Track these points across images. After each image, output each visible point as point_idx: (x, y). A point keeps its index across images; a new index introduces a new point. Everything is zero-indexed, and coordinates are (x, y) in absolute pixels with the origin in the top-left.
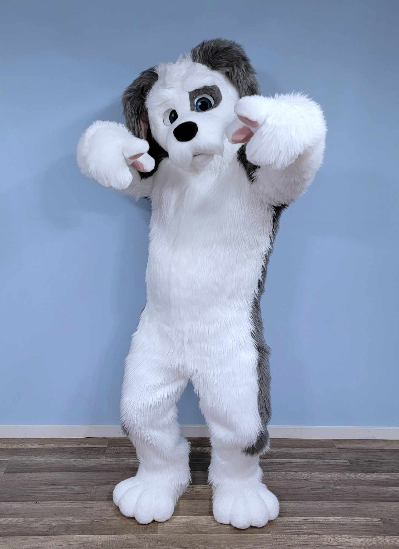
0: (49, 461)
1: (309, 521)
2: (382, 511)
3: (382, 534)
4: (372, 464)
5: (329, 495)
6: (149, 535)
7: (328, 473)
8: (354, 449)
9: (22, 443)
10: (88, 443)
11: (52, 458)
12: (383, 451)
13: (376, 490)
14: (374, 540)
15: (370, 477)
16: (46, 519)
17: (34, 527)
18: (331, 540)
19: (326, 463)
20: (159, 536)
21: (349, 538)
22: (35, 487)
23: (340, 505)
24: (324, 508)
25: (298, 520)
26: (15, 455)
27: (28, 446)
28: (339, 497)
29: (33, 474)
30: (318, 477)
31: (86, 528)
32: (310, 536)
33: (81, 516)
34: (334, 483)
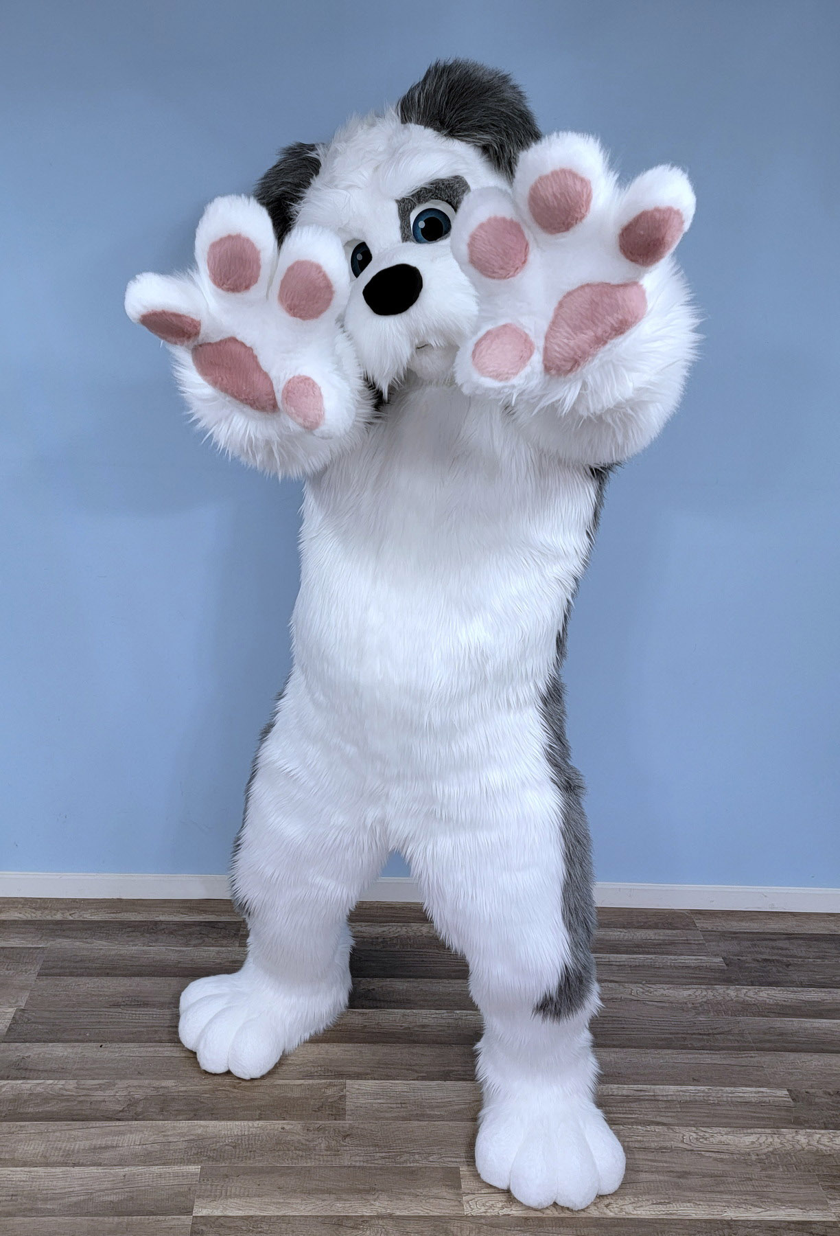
0: (126, 952)
1: (647, 1094)
2: (790, 1074)
3: (792, 1126)
4: (768, 968)
5: (685, 1036)
6: (327, 1122)
7: (684, 987)
9: (72, 908)
10: (205, 912)
11: (133, 945)
13: (778, 1025)
14: (776, 1140)
16: (122, 1084)
17: (96, 1101)
18: (691, 1138)
20: (347, 1125)
22: (98, 1009)
23: (707, 1058)
24: (677, 1065)
25: (625, 1092)
26: (59, 936)
27: (85, 916)
28: (706, 1040)
29: (96, 979)
31: (203, 1105)
32: (649, 1128)
34: (695, 1008)
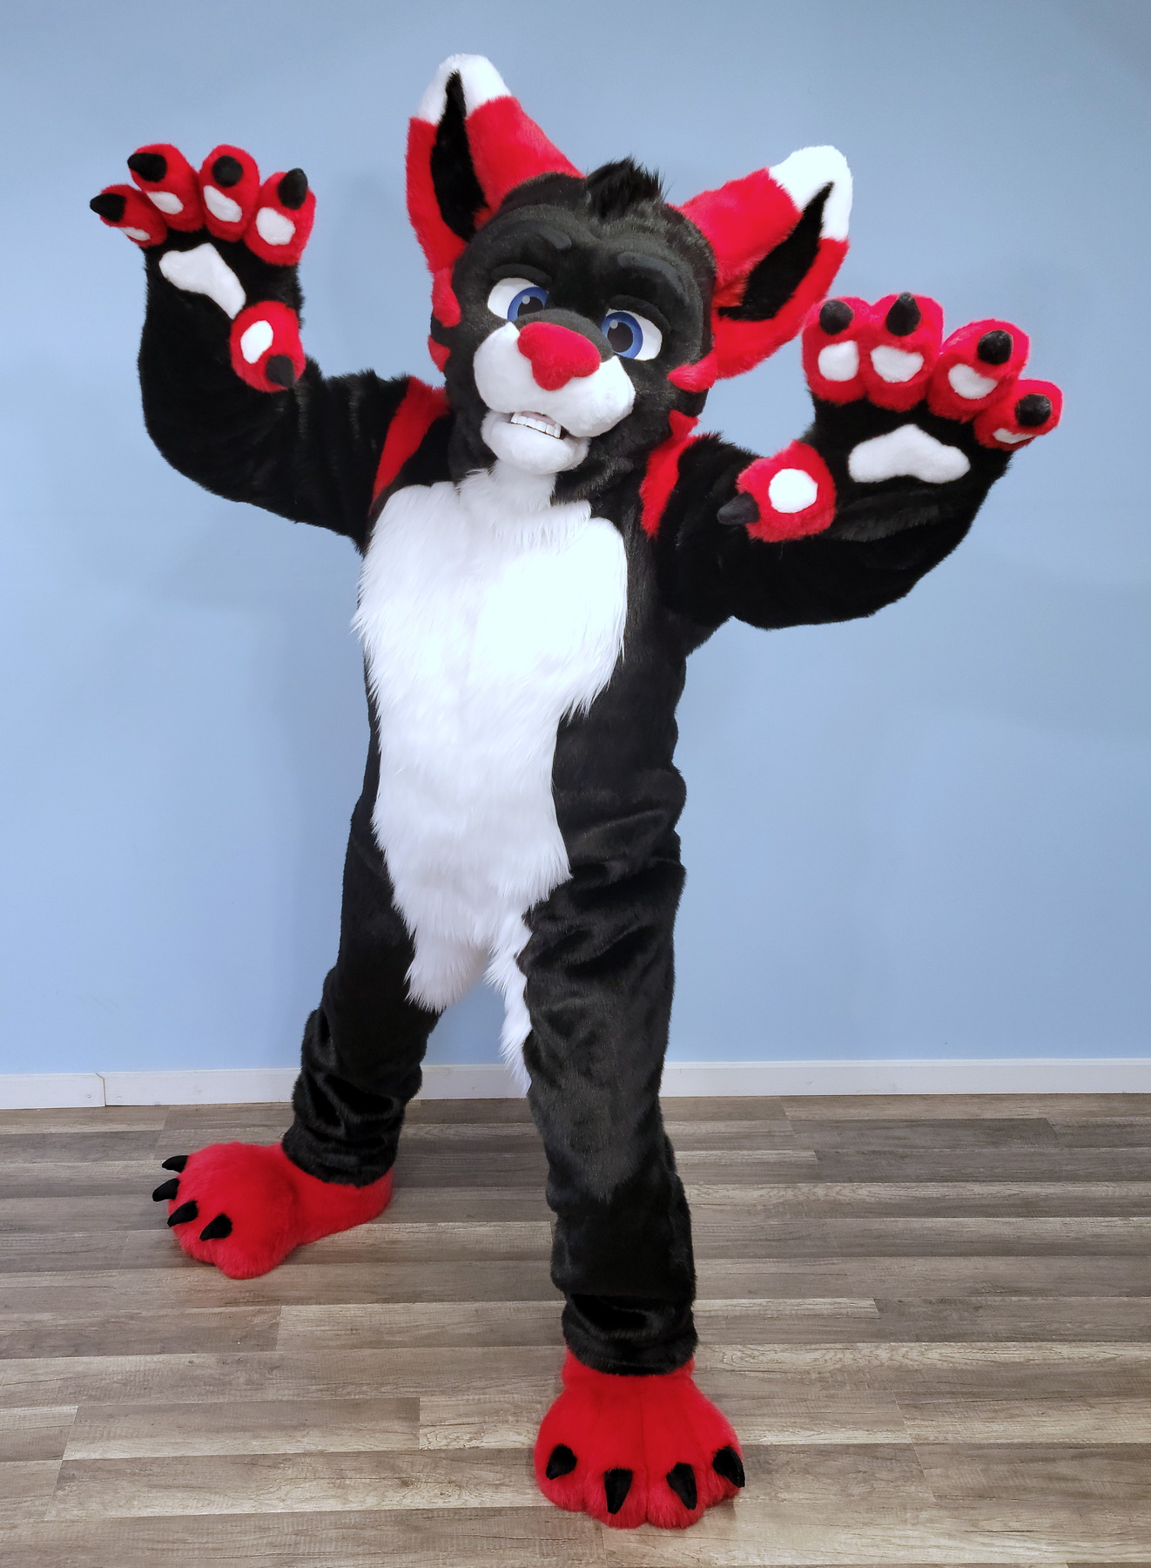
8: (837, 1122)
12: (915, 1126)
15: (866, 1193)
19: (752, 1161)
21: (782, 1351)
30: (725, 1197)
33: (75, 1309)
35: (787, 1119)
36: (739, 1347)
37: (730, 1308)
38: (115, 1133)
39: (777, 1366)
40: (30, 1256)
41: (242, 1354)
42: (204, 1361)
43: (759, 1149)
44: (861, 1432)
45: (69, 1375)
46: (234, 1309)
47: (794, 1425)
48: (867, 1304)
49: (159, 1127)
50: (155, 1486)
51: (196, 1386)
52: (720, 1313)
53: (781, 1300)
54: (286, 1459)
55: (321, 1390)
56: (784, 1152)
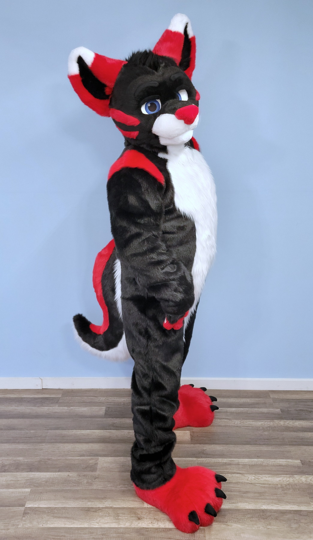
8: (288, 399)
15: (298, 424)
19: (259, 412)
21: (268, 477)
30: (249, 424)
33: (30, 456)
35: (271, 398)
36: (254, 475)
37: (250, 462)
38: (45, 398)
39: (267, 482)
40: (16, 438)
41: (85, 473)
42: (73, 475)
43: (261, 408)
44: (295, 506)
45: (27, 479)
46: (83, 458)
47: (272, 503)
48: (297, 462)
49: (60, 396)
50: (56, 517)
51: (70, 483)
52: (247, 464)
53: (268, 460)
54: (99, 509)
55: (112, 486)
56: (269, 409)
